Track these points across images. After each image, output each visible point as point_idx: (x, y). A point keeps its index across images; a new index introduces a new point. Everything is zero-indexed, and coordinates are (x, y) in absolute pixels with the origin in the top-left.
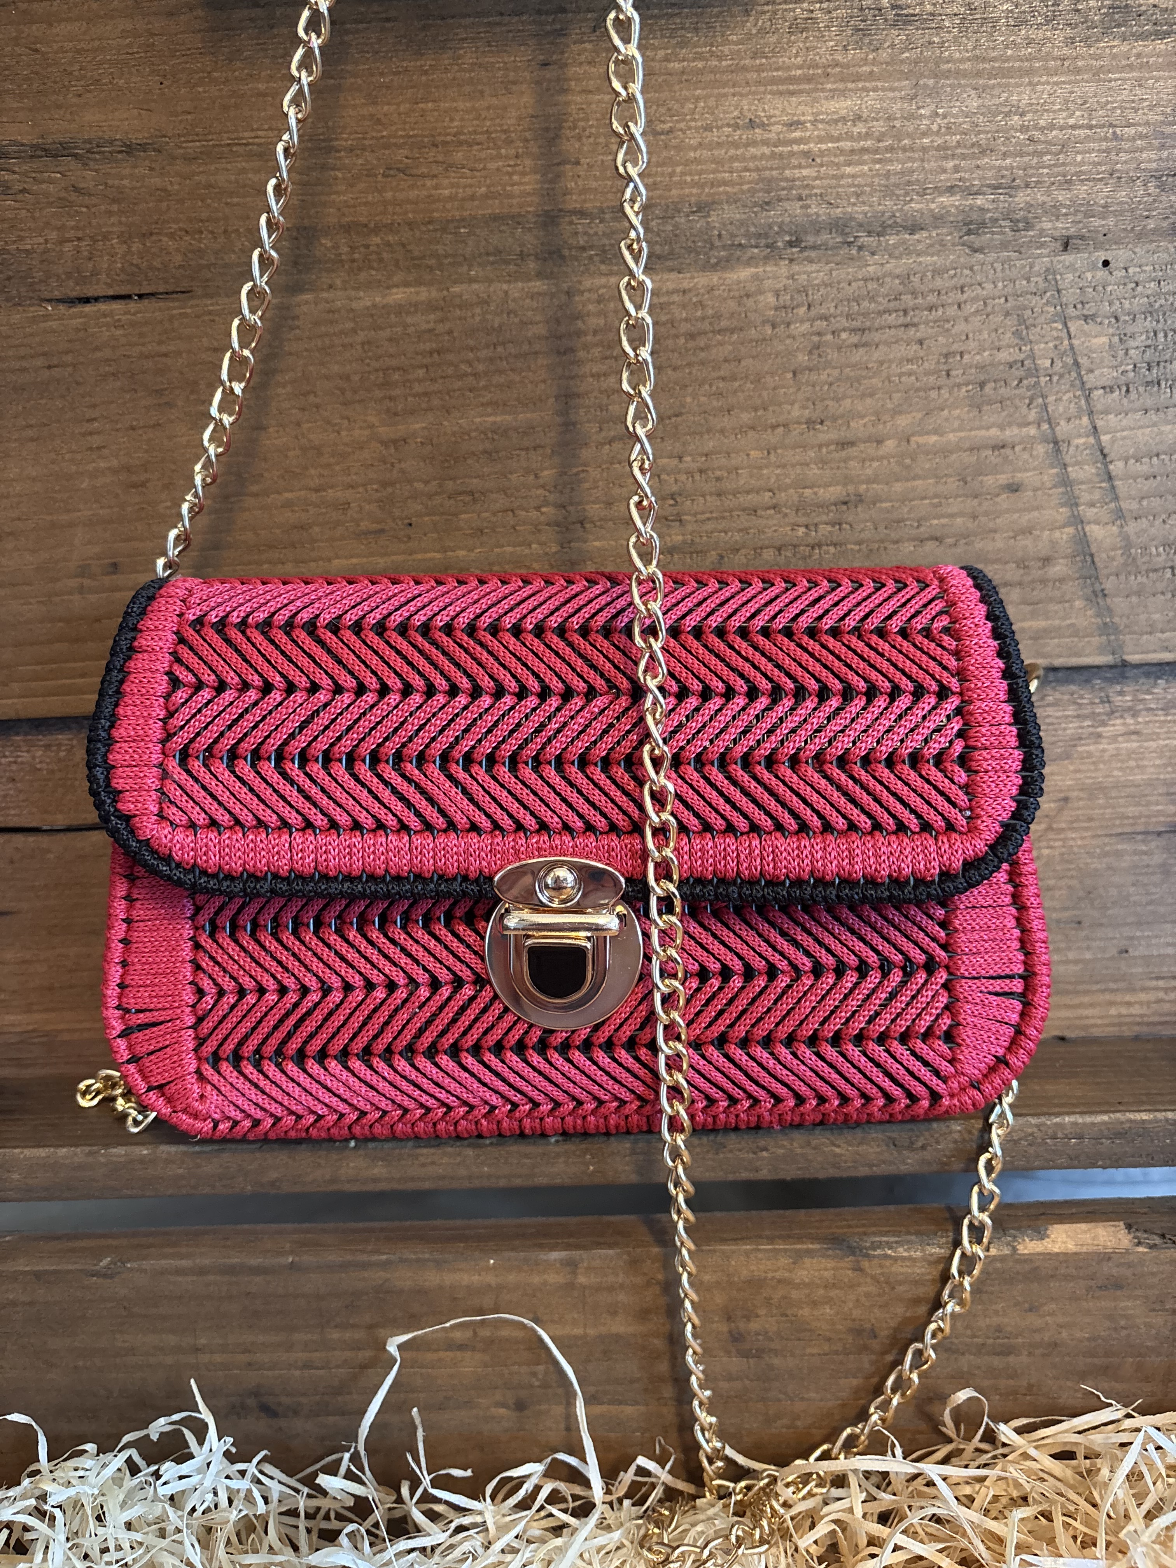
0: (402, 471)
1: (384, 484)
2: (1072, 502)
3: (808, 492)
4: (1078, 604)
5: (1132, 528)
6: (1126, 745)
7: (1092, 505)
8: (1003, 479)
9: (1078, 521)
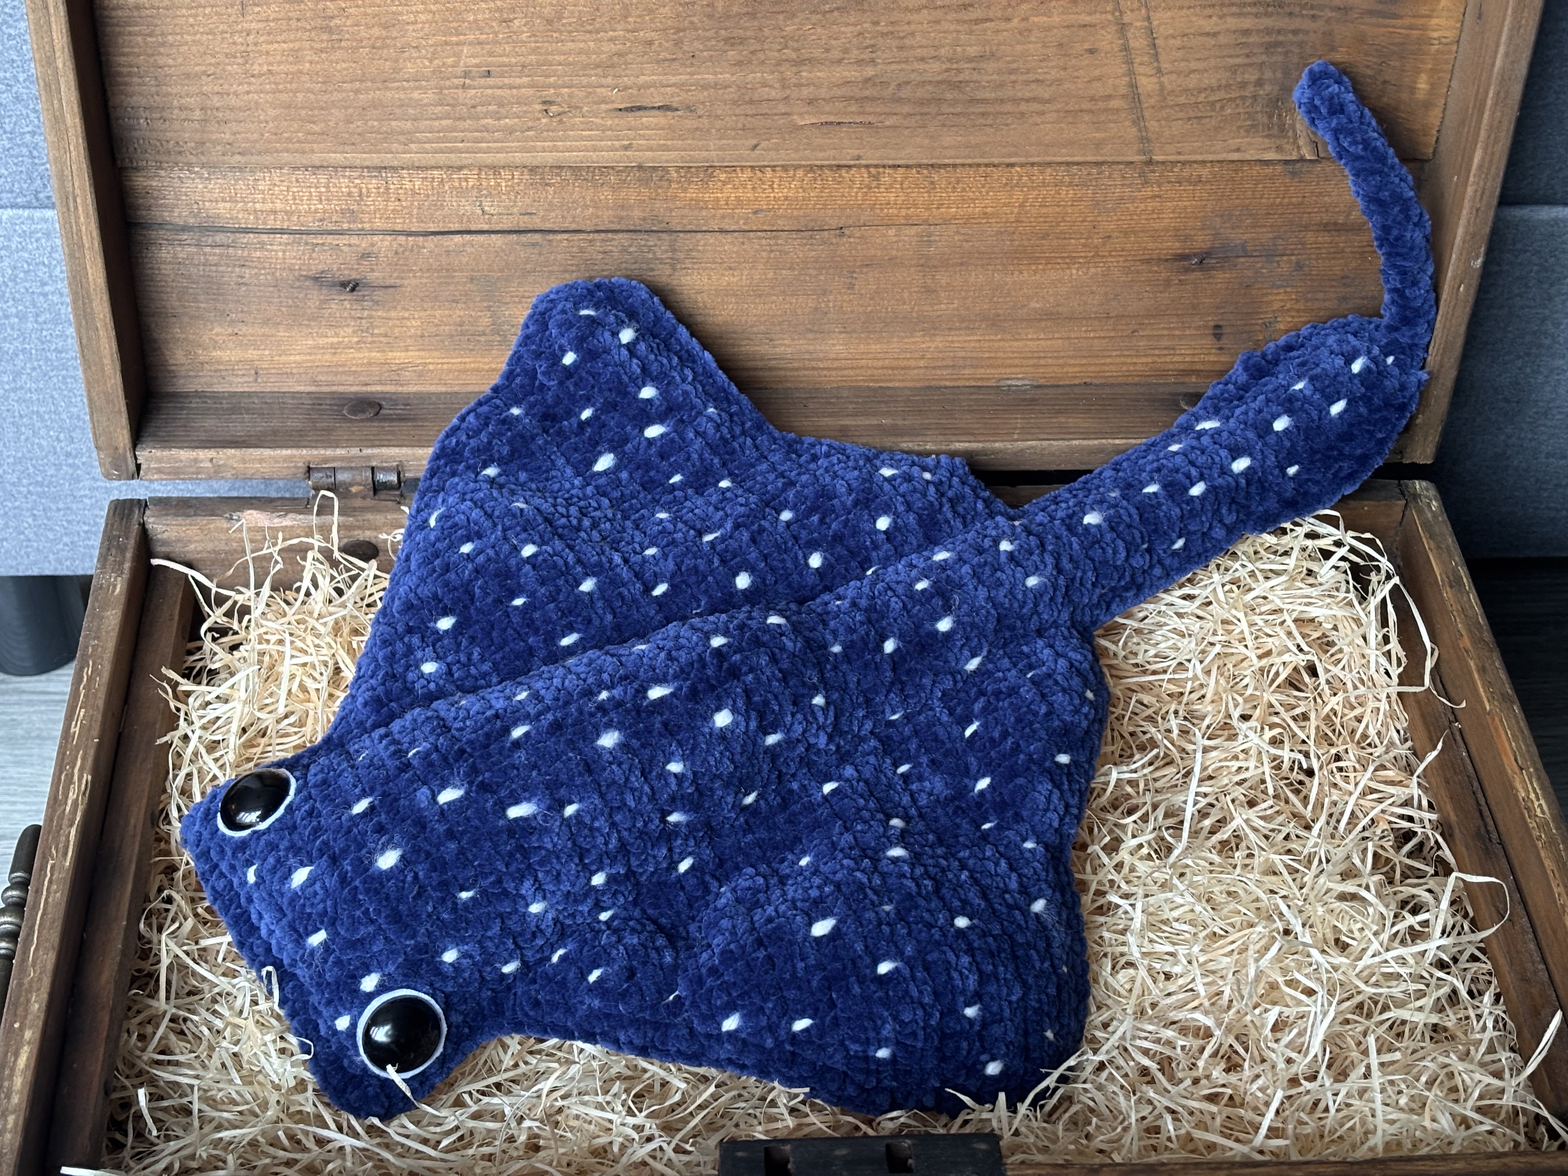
0: (692, 23)
1: (679, 30)
2: (1130, 62)
3: (959, 49)
4: (1127, 123)
5: (1164, 79)
6: (1151, 205)
7: (1141, 64)
8: (1087, 46)
9: (1131, 73)
